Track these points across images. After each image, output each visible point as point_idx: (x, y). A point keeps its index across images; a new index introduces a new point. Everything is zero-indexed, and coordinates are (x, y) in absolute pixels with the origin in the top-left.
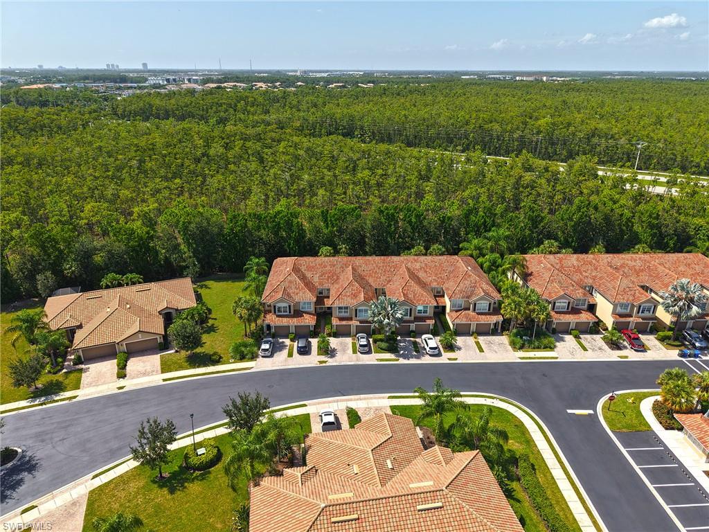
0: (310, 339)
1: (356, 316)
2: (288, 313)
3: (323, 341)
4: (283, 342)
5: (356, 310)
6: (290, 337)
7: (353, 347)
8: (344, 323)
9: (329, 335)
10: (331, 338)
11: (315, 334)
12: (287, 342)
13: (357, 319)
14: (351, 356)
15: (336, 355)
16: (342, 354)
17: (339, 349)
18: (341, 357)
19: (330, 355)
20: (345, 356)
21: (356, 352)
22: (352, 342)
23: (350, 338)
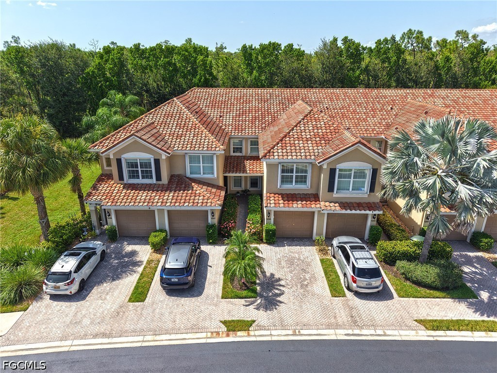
0: (204, 248)
1: (331, 189)
2: (154, 181)
3: (242, 256)
4: (133, 253)
5: (332, 172)
6: (152, 239)
7: (326, 273)
8: (297, 206)
9: (258, 237)
10: (263, 247)
11: (219, 235)
12: (144, 252)
13: (334, 196)
14: (329, 308)
15: (278, 299)
16: (297, 297)
17: (288, 280)
18: (295, 306)
19: (262, 300)
20: (307, 303)
21: (344, 296)
22: (320, 260)
23: (315, 248)
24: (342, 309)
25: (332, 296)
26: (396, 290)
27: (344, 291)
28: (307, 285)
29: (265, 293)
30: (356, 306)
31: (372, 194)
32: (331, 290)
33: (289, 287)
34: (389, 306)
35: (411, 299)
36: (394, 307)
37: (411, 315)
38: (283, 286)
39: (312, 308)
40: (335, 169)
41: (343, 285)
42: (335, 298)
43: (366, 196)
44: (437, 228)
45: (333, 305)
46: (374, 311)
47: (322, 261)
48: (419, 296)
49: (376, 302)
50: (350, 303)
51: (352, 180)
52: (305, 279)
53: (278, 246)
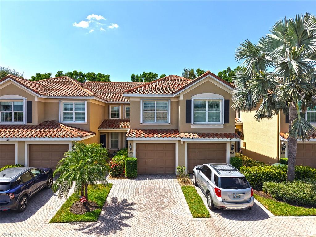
1: (188, 120)
2: (24, 122)
5: (189, 103)
7: (187, 197)
8: (158, 137)
13: (193, 127)
14: (189, 230)
15: (125, 222)
16: (149, 219)
17: (142, 204)
18: (145, 228)
19: (102, 223)
20: (161, 225)
21: (209, 216)
22: (182, 188)
23: (177, 180)
24: (207, 230)
25: (194, 217)
26: (270, 209)
27: (207, 212)
28: (163, 208)
29: (108, 217)
30: (224, 227)
31: (227, 125)
32: (192, 212)
33: (142, 210)
34: (267, 226)
35: (291, 217)
36: (273, 226)
37: (298, 234)
38: (135, 210)
39: (167, 230)
40: (190, 101)
41: (207, 207)
42: (198, 219)
43: (222, 127)
44: (300, 130)
45: (194, 225)
46: (249, 231)
47: (183, 188)
48: (299, 214)
49: (249, 222)
50: (217, 224)
51: (207, 111)
52: (163, 203)
53: (139, 180)
